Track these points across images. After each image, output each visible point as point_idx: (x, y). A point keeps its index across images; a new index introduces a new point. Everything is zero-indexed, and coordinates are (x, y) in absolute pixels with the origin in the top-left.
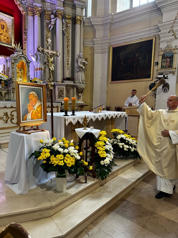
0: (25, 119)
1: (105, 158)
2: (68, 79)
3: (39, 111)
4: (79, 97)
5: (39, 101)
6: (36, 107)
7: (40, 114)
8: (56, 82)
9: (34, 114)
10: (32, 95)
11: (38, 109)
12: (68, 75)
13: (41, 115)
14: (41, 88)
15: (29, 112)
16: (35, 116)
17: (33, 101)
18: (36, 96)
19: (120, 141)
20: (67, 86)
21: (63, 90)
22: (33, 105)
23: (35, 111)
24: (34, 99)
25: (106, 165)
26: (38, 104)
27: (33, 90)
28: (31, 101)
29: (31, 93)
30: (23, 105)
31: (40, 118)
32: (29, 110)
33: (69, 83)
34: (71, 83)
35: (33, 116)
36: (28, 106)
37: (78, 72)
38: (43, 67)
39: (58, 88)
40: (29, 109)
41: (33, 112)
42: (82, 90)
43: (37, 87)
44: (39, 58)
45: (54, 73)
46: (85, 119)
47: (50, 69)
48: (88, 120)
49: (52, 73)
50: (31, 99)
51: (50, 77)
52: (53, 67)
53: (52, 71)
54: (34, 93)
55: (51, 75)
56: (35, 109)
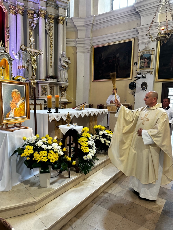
0: (7, 116)
1: (88, 153)
2: (51, 77)
3: (22, 108)
4: (62, 95)
5: (22, 98)
6: (18, 105)
7: (23, 111)
8: (40, 80)
9: (17, 111)
10: (15, 93)
11: (21, 107)
12: (51, 73)
13: (24, 113)
14: (24, 86)
15: (12, 109)
16: (17, 114)
17: (16, 98)
18: (19, 94)
19: (102, 137)
20: (50, 84)
21: (46, 88)
22: (16, 102)
23: (18, 108)
24: (17, 97)
25: (89, 160)
26: (21, 101)
27: (16, 88)
28: (14, 99)
29: (14, 90)
30: (6, 103)
31: (23, 115)
32: (11, 108)
33: (52, 81)
34: (54, 81)
35: (16, 113)
36: (11, 104)
37: (62, 71)
38: (26, 65)
39: (42, 86)
40: (12, 106)
41: (16, 109)
42: (66, 88)
43: (20, 85)
44: (22, 56)
45: (36, 71)
46: (68, 116)
47: (33, 67)
48: (72, 117)
49: (35, 71)
50: (14, 97)
51: (33, 75)
52: (35, 65)
53: (35, 69)
54: (17, 90)
55: (34, 73)
56: (18, 107)
